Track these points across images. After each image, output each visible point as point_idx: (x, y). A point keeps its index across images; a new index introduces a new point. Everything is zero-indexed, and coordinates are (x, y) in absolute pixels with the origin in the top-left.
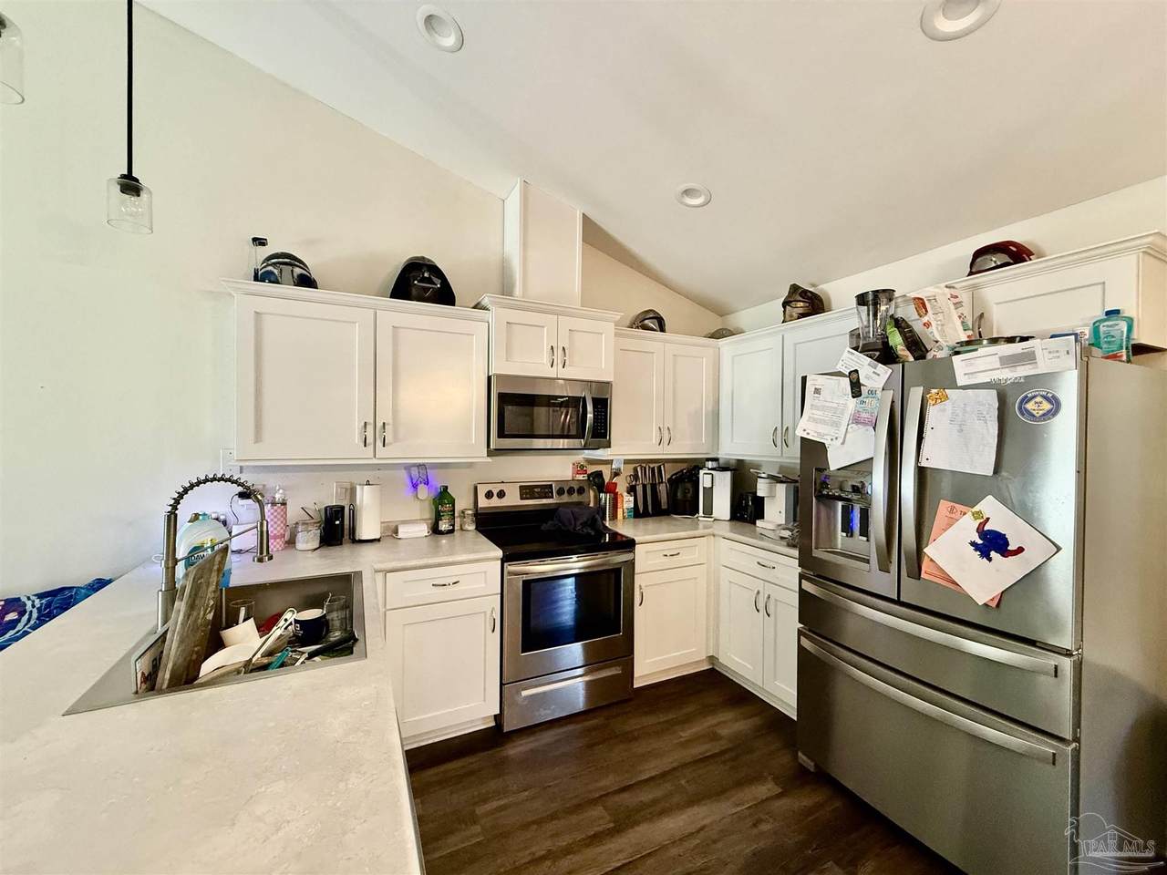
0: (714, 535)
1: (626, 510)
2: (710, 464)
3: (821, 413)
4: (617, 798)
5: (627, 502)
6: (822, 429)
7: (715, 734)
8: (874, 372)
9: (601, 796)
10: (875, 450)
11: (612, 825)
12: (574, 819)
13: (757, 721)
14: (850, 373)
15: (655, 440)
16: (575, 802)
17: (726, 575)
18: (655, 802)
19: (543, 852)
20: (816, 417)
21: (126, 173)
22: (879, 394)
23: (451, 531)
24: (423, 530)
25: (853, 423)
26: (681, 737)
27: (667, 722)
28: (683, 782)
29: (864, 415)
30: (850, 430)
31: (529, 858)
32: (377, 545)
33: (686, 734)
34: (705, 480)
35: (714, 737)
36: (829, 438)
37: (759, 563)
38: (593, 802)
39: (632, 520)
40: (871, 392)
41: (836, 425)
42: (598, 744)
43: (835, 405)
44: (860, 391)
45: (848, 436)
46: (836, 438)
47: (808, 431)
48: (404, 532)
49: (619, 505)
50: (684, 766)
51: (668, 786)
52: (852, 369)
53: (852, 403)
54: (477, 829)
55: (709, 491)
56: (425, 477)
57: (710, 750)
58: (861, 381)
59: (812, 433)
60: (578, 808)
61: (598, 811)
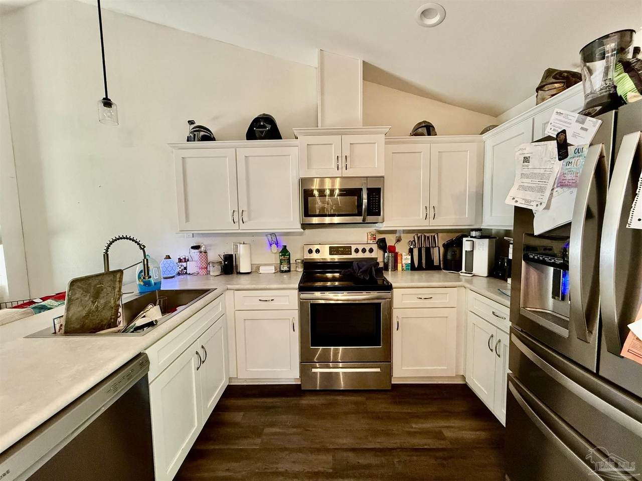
0: (465, 288)
1: (404, 265)
2: (474, 234)
3: (529, 181)
4: (345, 454)
5: (406, 259)
6: (529, 195)
7: (441, 432)
8: (582, 128)
9: (335, 449)
10: (575, 213)
11: (331, 471)
12: (312, 457)
13: (483, 435)
14: (557, 135)
15: (422, 215)
16: (318, 446)
17: (472, 318)
18: (368, 467)
19: (283, 470)
20: (526, 185)
21: (105, 97)
22: (586, 151)
23: (289, 271)
24: (272, 269)
25: (557, 187)
26: (412, 428)
27: (409, 413)
28: (396, 460)
29: (569, 177)
30: (555, 193)
31: (274, 470)
32: (249, 276)
33: (416, 426)
34: (466, 246)
35: (438, 435)
36: (534, 204)
37: (493, 313)
38: (327, 450)
39: (410, 271)
40: (578, 151)
41: (541, 190)
42: (353, 413)
43: (542, 171)
44: (567, 152)
45: (553, 200)
46: (541, 204)
47: (516, 199)
48: (262, 270)
49: (399, 261)
50: (403, 449)
51: (383, 459)
52: (560, 130)
53: (558, 166)
54: (259, 441)
55: (470, 254)
56: (275, 241)
57: (429, 445)
58: (568, 142)
59: (520, 201)
60: (318, 451)
61: (328, 458)
